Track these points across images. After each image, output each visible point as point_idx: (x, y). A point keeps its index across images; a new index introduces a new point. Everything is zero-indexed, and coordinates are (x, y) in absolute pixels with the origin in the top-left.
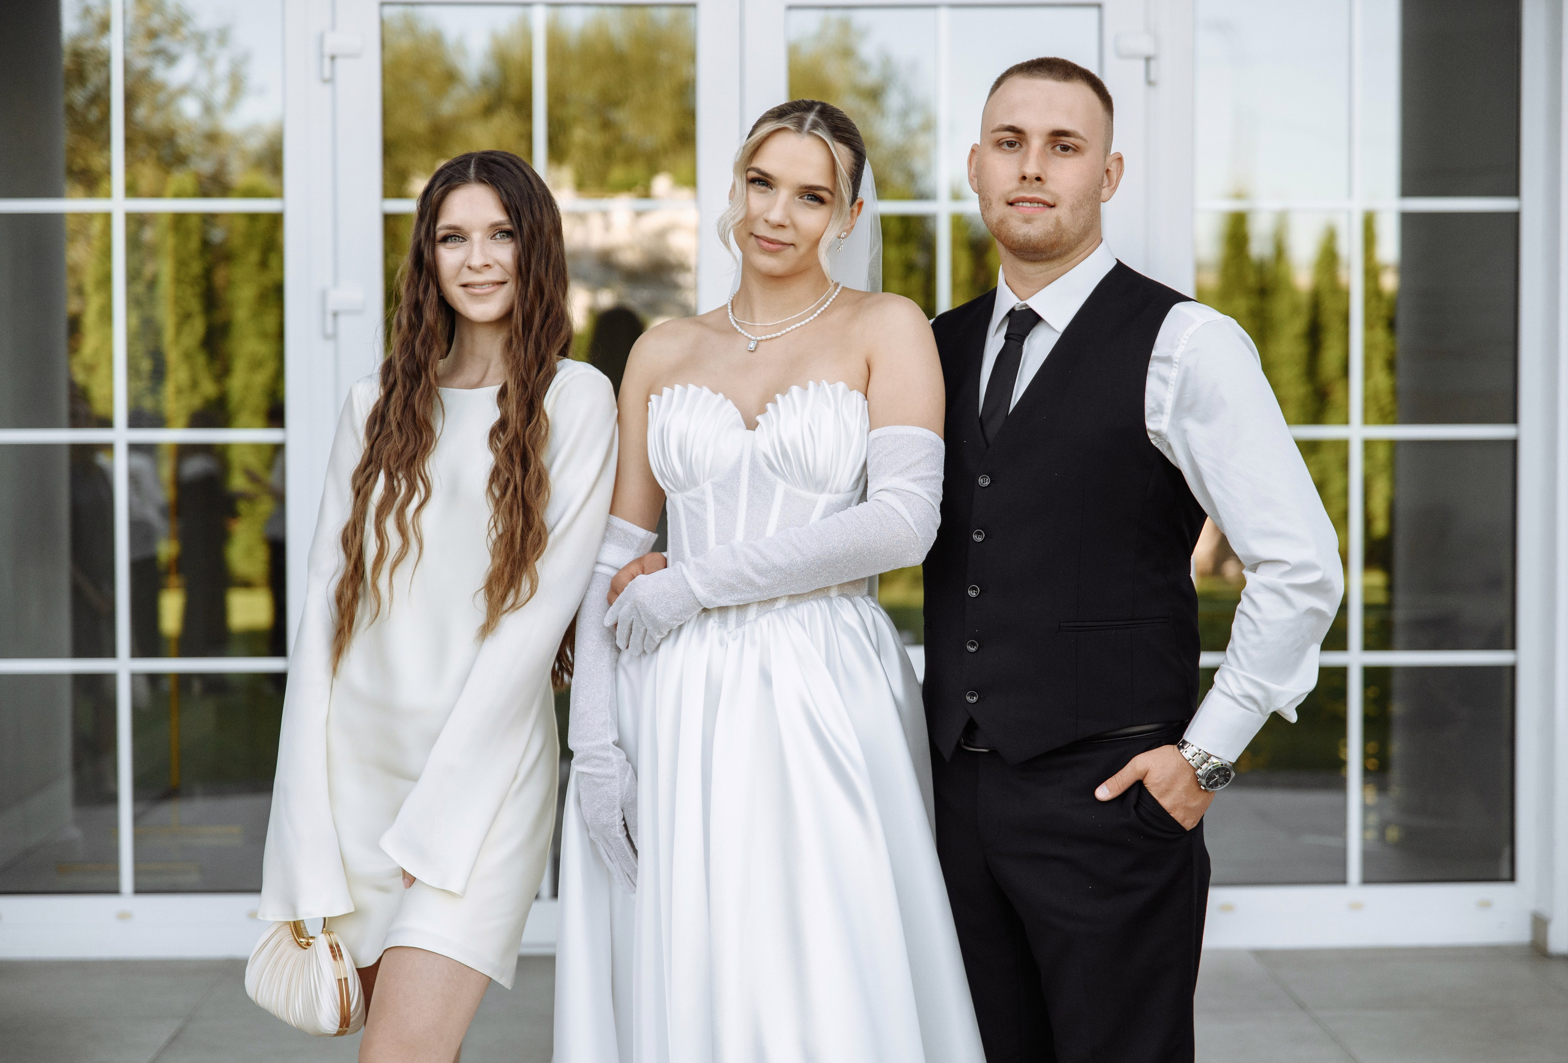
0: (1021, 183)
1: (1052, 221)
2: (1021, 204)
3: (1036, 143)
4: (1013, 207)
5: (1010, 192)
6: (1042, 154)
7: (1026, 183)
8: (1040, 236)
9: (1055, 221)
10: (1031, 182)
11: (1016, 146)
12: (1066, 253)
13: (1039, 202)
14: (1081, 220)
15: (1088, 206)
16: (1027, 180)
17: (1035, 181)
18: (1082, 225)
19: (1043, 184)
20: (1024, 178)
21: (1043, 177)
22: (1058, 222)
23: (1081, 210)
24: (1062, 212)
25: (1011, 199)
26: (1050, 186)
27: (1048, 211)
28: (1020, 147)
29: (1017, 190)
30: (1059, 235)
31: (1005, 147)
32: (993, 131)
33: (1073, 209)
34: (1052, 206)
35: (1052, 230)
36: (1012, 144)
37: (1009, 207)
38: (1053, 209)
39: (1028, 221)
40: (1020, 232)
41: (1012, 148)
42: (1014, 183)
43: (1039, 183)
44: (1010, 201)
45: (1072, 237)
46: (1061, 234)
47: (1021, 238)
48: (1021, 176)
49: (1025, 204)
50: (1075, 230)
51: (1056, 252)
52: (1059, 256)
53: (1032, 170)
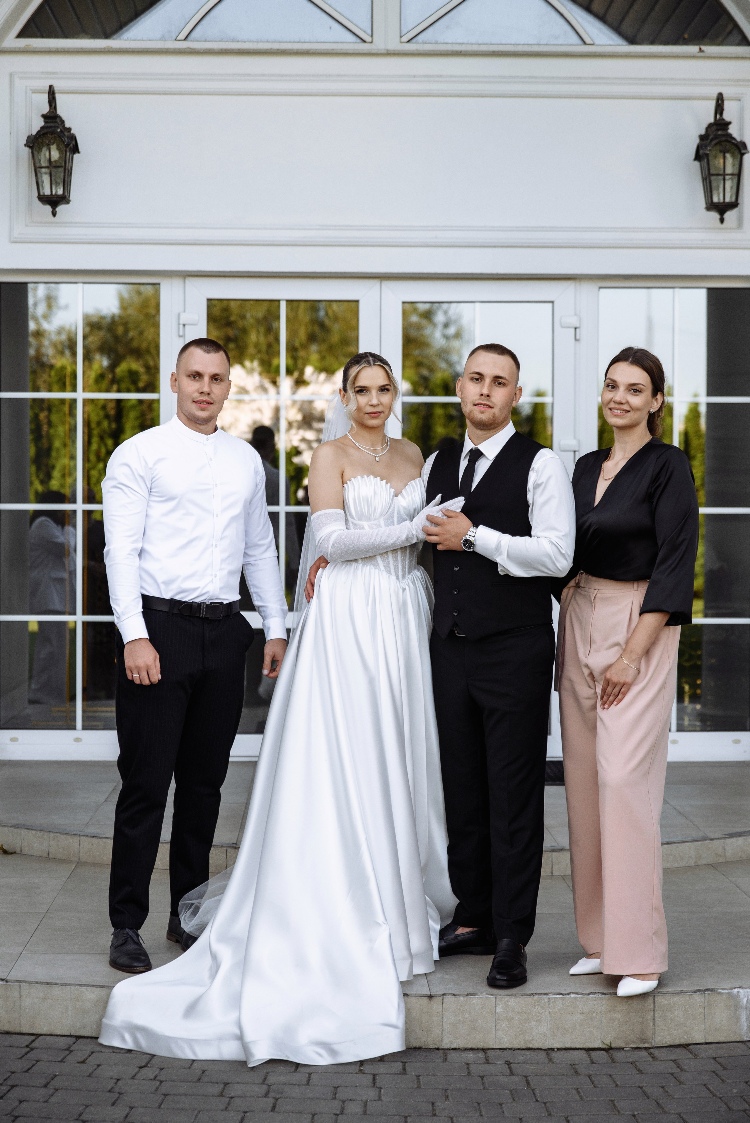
0: (481, 396)
1: (492, 414)
2: (479, 405)
3: (488, 381)
5: (475, 400)
6: (490, 387)
7: (483, 397)
8: (485, 419)
11: (479, 382)
12: (496, 427)
13: (487, 405)
14: (504, 414)
15: (506, 408)
16: (483, 396)
17: (486, 396)
18: (504, 416)
19: (490, 398)
21: (489, 395)
22: (494, 414)
23: (504, 410)
24: (496, 410)
25: (476, 402)
26: (492, 399)
27: (490, 409)
28: (481, 382)
29: (479, 400)
31: (475, 381)
32: (470, 374)
33: (501, 409)
34: (492, 408)
35: (491, 418)
36: (477, 379)
37: (475, 406)
39: (482, 412)
40: (478, 417)
41: (477, 382)
42: (478, 397)
43: (488, 398)
44: (475, 404)
45: (500, 421)
46: (494, 420)
47: (480, 420)
48: (480, 393)
49: (481, 406)
50: (501, 418)
51: (493, 426)
52: (493, 428)
53: (485, 391)
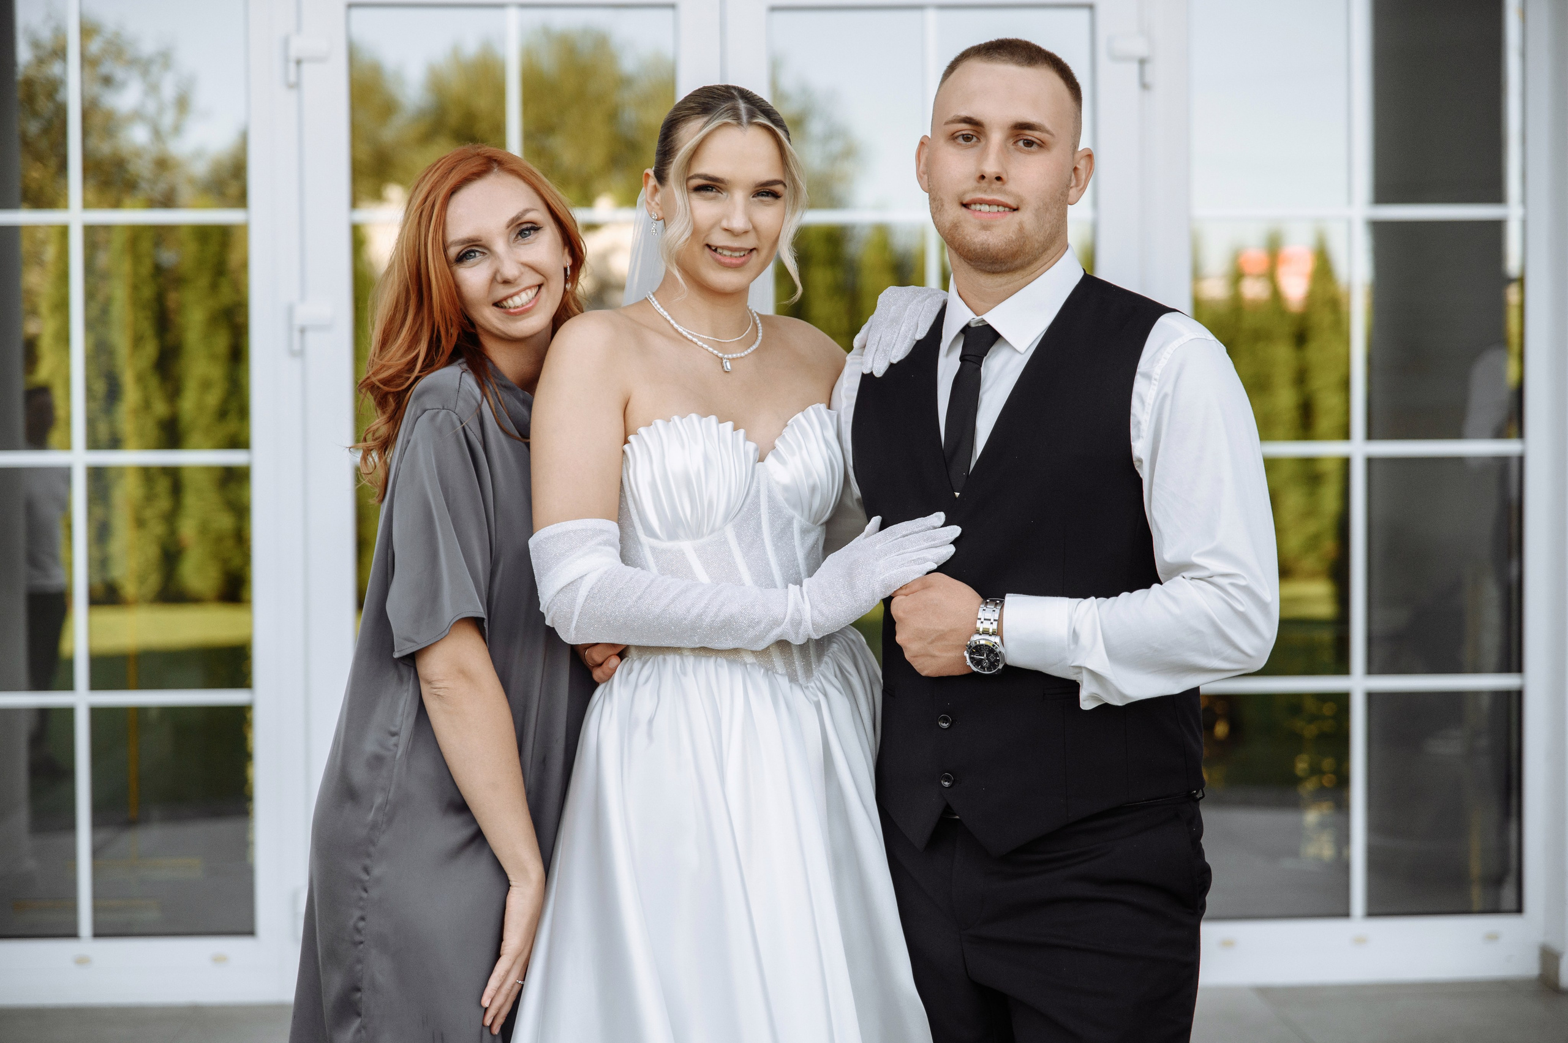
0: (978, 182)
1: (1014, 227)
2: (978, 207)
3: (996, 137)
4: (969, 211)
5: (964, 193)
6: (1004, 150)
7: (984, 184)
8: (1000, 244)
9: (1017, 226)
10: (991, 182)
11: (973, 141)
12: (1029, 263)
13: (1000, 204)
14: (1047, 226)
15: (1055, 210)
16: (986, 180)
17: (995, 181)
18: (1048, 232)
19: (1004, 184)
20: (983, 177)
21: (1004, 176)
22: (1021, 229)
23: (1048, 214)
24: (1027, 217)
25: (967, 199)
26: (1011, 186)
27: (1011, 215)
28: (977, 142)
29: (975, 190)
30: (1022, 244)
31: (961, 140)
32: (947, 123)
33: (1038, 213)
34: (1016, 210)
35: (1014, 237)
36: (968, 138)
37: (964, 210)
38: (1016, 213)
39: (985, 228)
40: (976, 240)
41: (967, 143)
42: (972, 183)
43: (999, 183)
44: (964, 202)
45: (1036, 245)
46: (1025, 242)
47: (978, 246)
48: (979, 175)
49: (982, 207)
50: (1040, 237)
51: (1018, 262)
52: (1022, 267)
53: (991, 167)
